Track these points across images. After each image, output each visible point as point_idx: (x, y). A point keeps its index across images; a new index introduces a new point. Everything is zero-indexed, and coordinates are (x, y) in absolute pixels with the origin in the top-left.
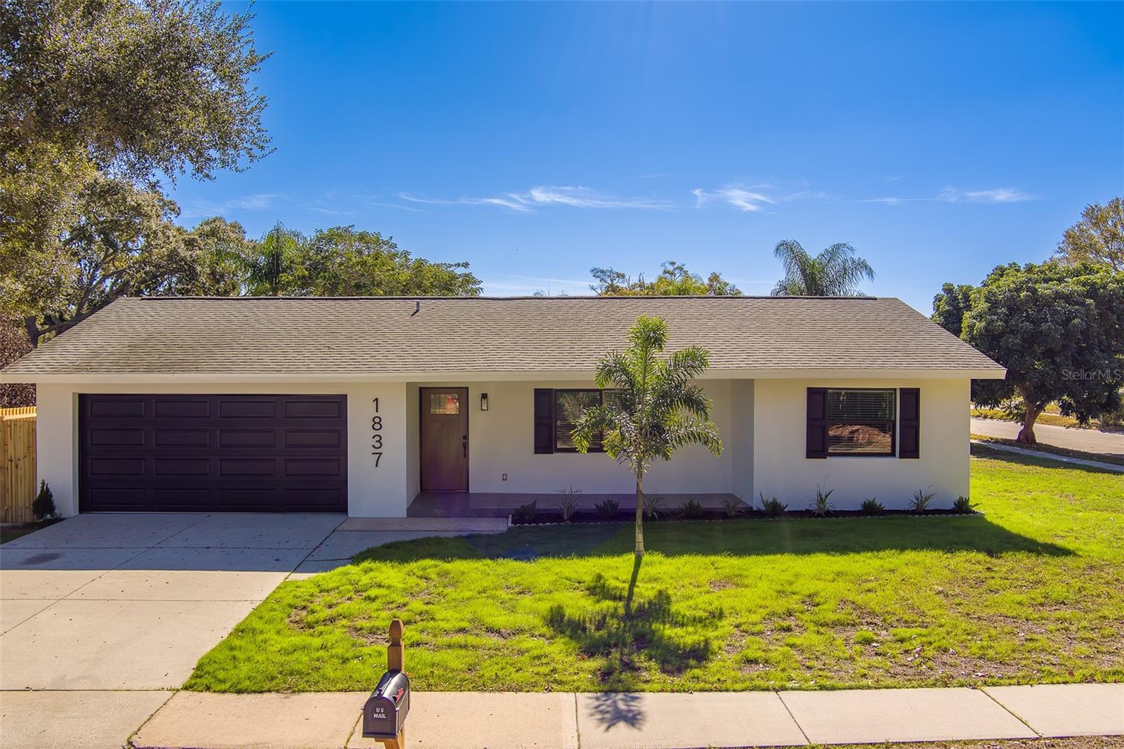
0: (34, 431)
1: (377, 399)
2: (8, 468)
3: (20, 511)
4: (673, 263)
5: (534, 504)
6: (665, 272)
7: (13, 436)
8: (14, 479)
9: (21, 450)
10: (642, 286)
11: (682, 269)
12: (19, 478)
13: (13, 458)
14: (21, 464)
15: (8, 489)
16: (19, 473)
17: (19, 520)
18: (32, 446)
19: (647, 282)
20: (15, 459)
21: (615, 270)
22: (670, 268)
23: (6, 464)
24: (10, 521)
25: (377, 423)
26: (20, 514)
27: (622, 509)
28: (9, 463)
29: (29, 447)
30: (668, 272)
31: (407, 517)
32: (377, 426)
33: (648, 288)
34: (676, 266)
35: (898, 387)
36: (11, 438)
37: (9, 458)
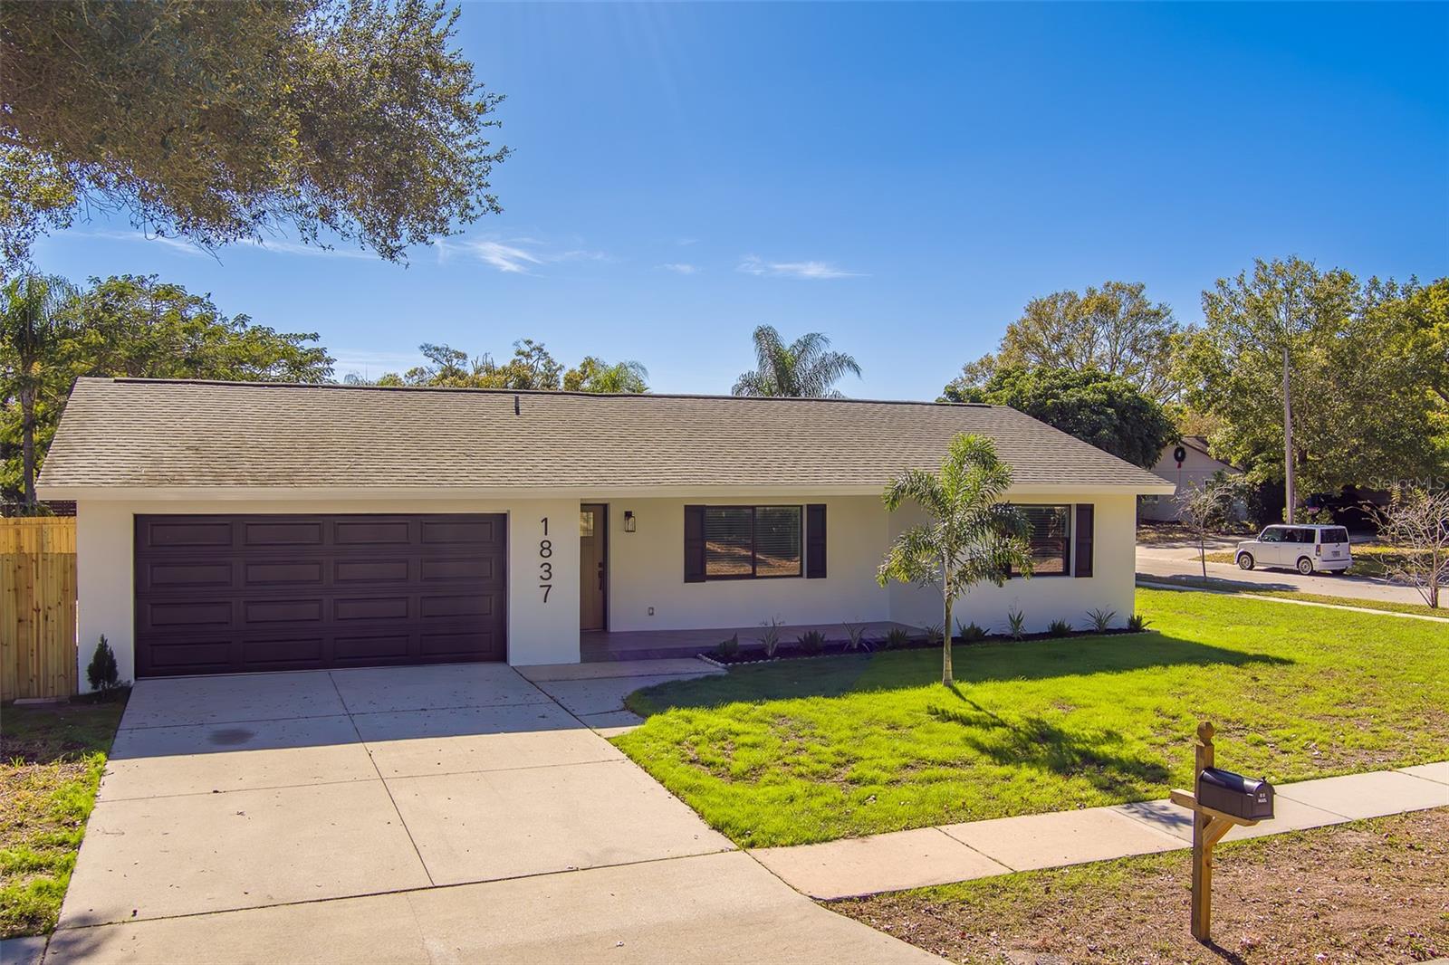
0: (74, 567)
1: (546, 520)
2: (32, 622)
3: (50, 679)
4: (529, 342)
5: (735, 639)
6: (519, 353)
7: (40, 576)
8: (41, 636)
9: (54, 595)
10: (489, 370)
11: (542, 350)
12: (50, 635)
13: (40, 607)
14: (53, 615)
15: (32, 650)
16: (50, 627)
17: (50, 694)
18: (69, 591)
19: (499, 365)
20: (44, 605)
21: (452, 348)
22: (526, 349)
23: (30, 614)
24: (36, 694)
25: (546, 548)
26: (50, 685)
27: (828, 641)
28: (35, 613)
29: (65, 591)
30: (523, 353)
31: (581, 662)
32: (546, 553)
33: (499, 373)
34: (532, 346)
35: (1073, 502)
36: (37, 578)
37: (35, 607)
